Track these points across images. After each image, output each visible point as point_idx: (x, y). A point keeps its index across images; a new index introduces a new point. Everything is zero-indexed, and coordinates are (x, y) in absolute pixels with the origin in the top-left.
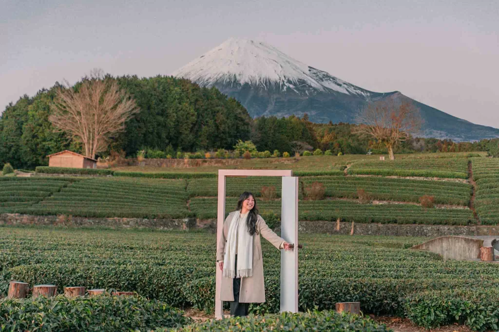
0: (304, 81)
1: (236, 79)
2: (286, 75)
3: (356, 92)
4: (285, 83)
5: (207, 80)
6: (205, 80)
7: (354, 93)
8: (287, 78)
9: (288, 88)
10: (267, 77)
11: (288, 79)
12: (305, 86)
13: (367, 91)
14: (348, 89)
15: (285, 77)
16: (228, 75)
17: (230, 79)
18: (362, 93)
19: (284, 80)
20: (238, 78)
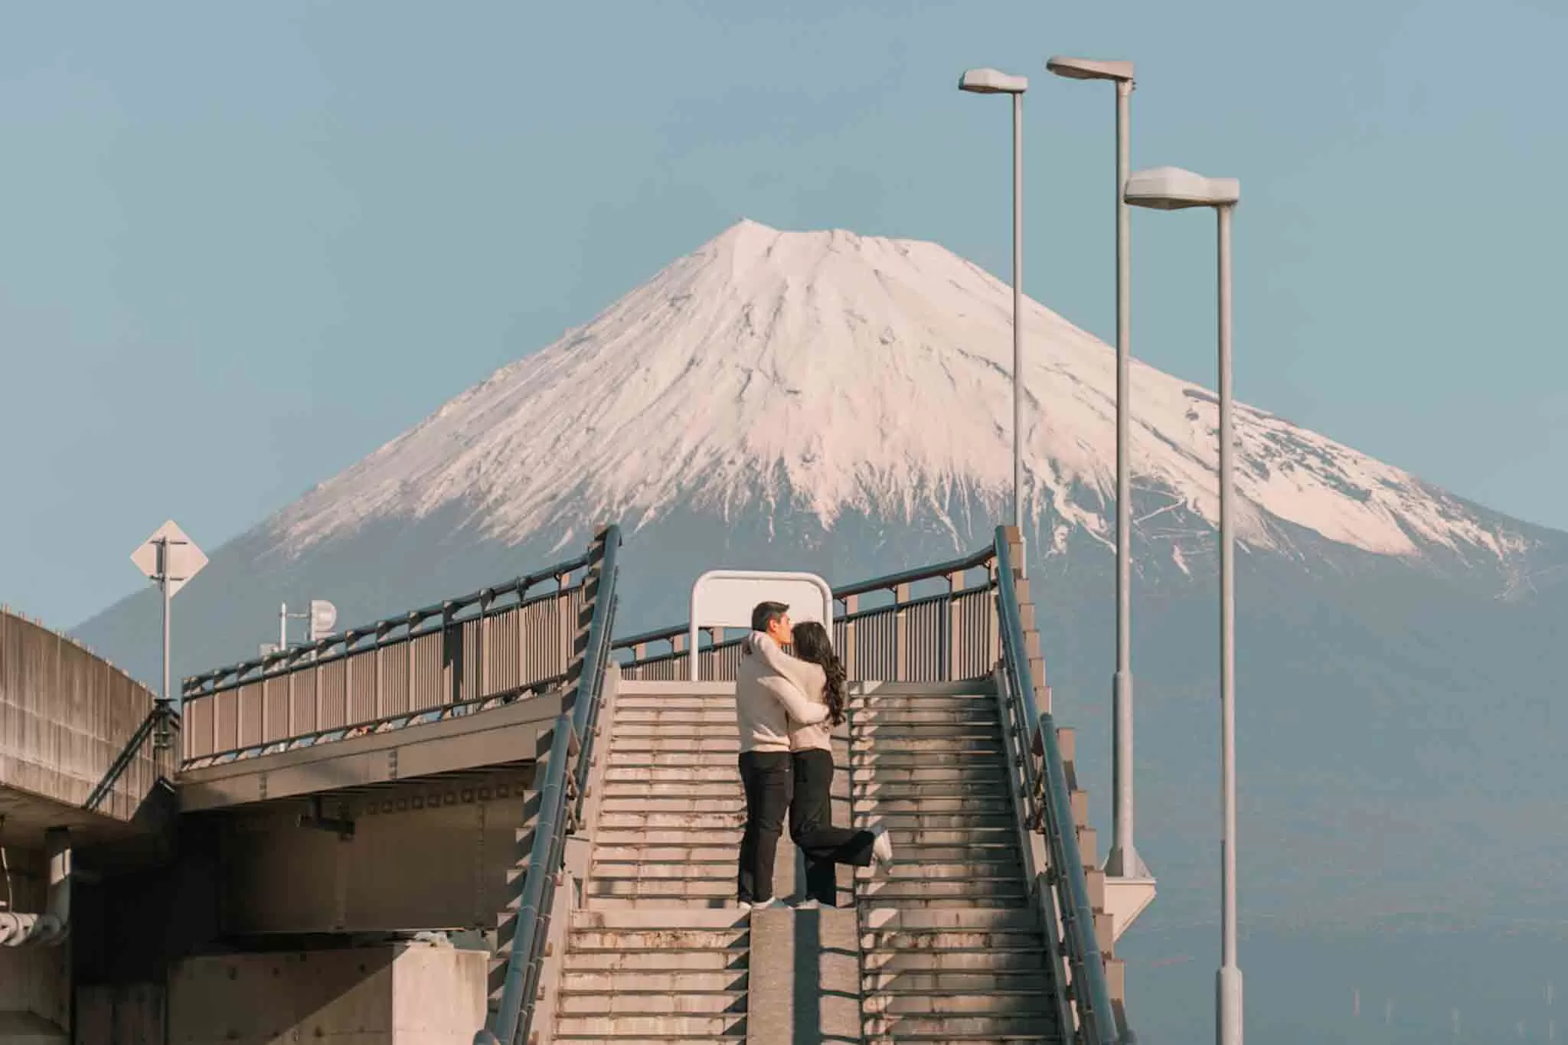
0: (1163, 485)
1: (790, 489)
2: (1063, 456)
3: (1453, 535)
4: (1059, 503)
5: (626, 500)
6: (619, 497)
7: (1446, 541)
8: (1067, 476)
9: (1078, 533)
10: (960, 471)
11: (1077, 479)
12: (1167, 520)
13: (1511, 526)
14: (1409, 517)
15: (1054, 465)
16: (740, 461)
17: (753, 485)
18: (1487, 537)
19: (1051, 485)
20: (798, 477)
